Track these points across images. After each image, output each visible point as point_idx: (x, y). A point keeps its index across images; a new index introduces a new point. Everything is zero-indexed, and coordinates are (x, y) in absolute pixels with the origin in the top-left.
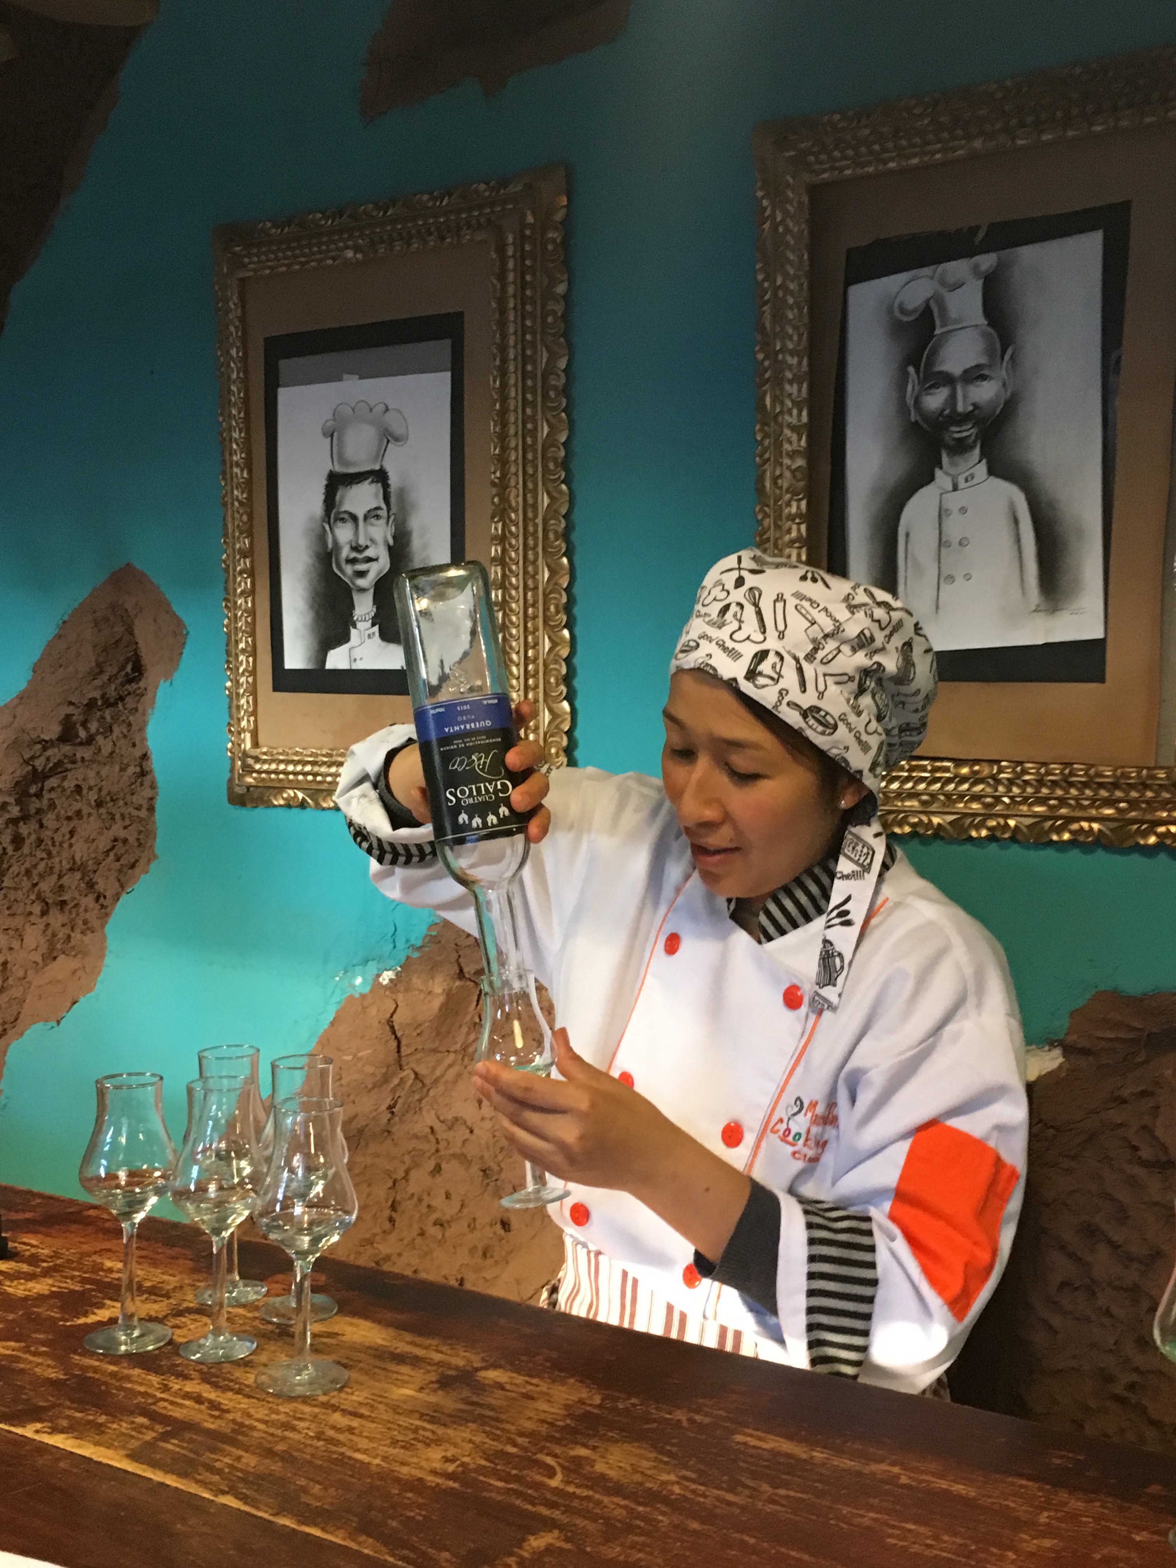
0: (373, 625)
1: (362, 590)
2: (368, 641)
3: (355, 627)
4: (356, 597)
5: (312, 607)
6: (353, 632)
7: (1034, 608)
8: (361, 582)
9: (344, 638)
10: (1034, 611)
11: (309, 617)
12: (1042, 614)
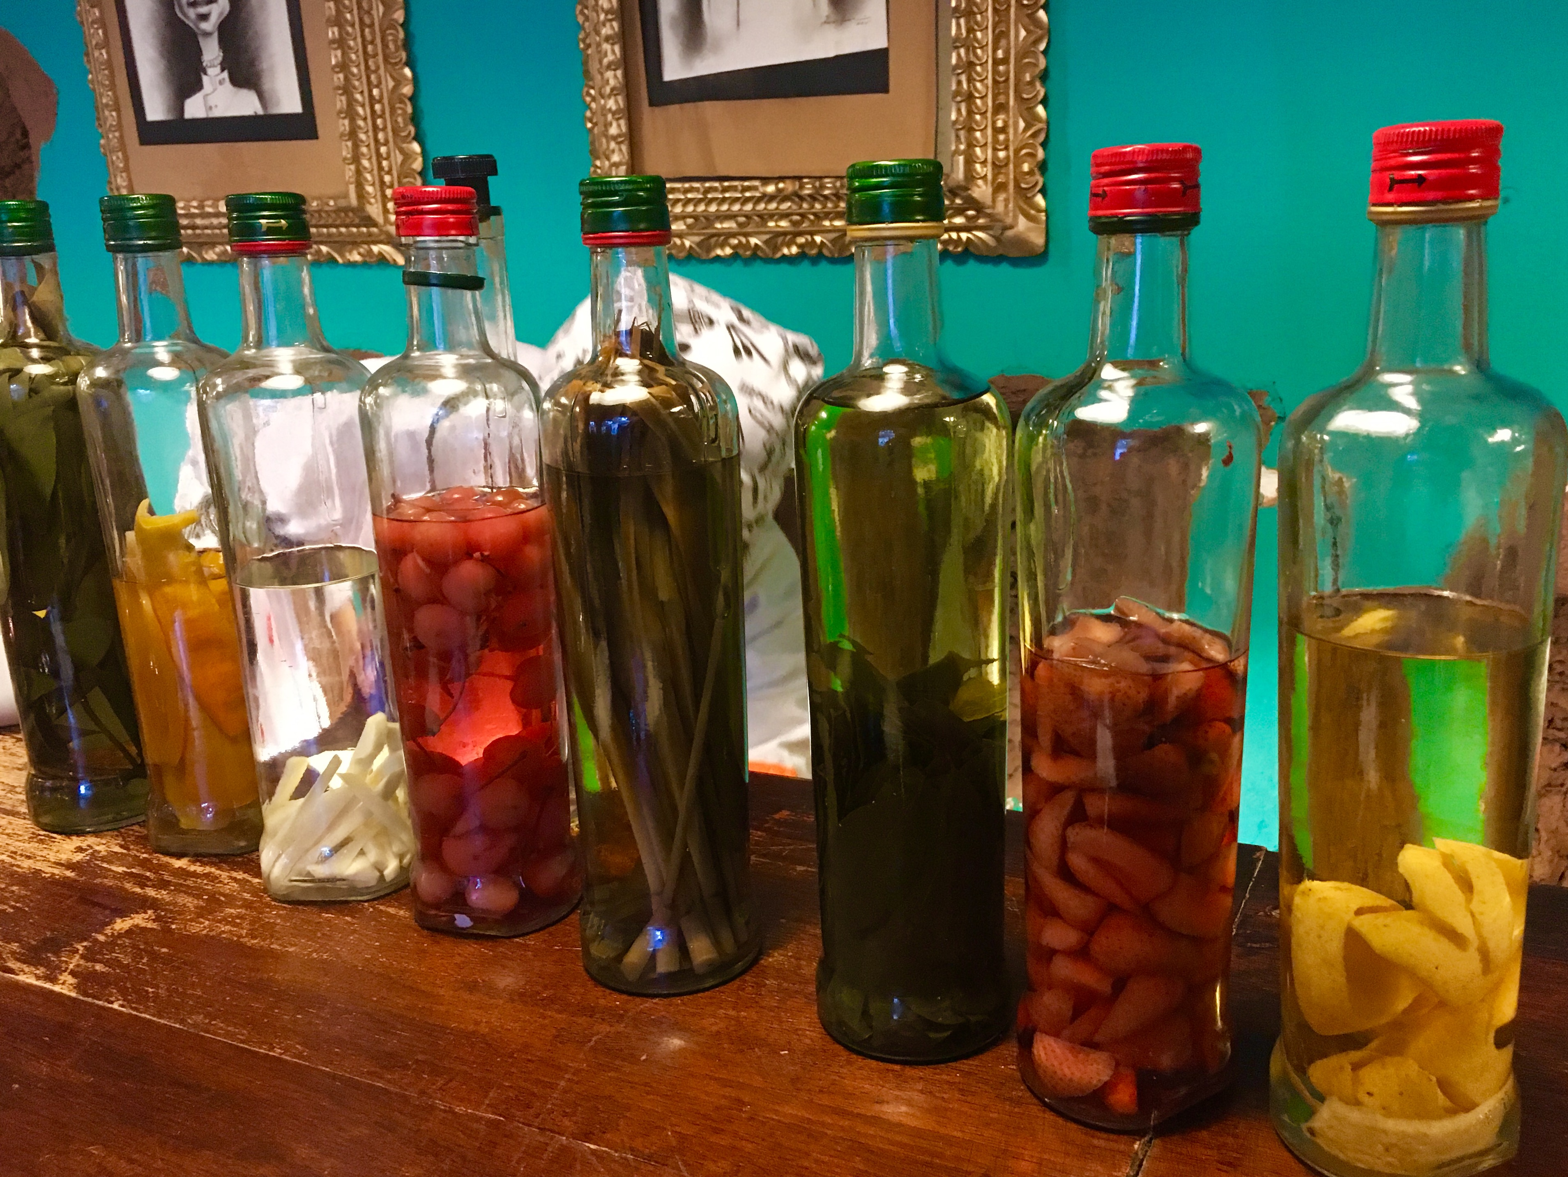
0: (223, 70)
1: (207, 34)
2: (220, 88)
3: (206, 74)
4: (203, 43)
5: (162, 55)
6: (205, 79)
7: (824, 19)
8: (205, 26)
9: (198, 86)
10: (825, 22)
11: (162, 65)
12: (832, 26)
